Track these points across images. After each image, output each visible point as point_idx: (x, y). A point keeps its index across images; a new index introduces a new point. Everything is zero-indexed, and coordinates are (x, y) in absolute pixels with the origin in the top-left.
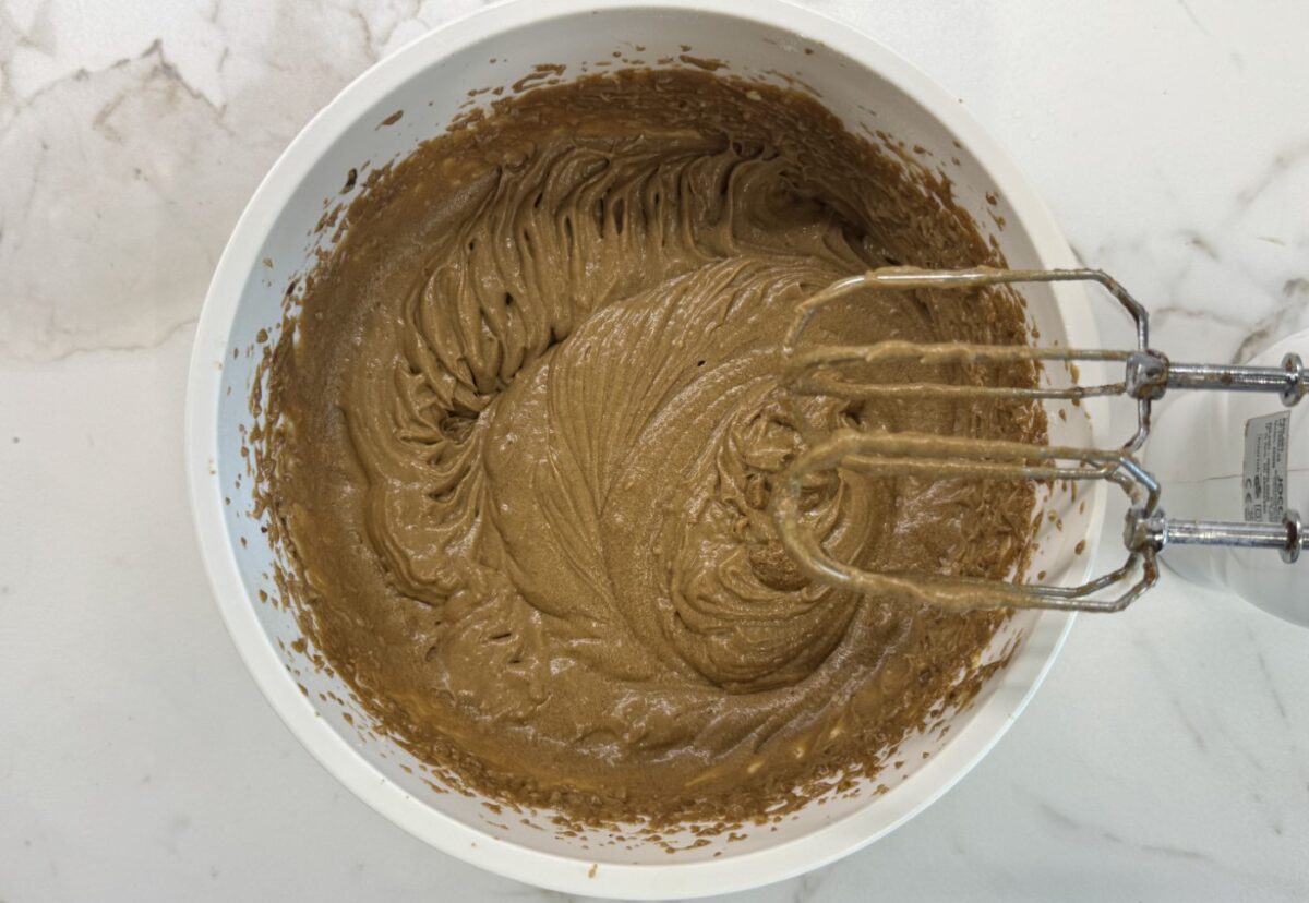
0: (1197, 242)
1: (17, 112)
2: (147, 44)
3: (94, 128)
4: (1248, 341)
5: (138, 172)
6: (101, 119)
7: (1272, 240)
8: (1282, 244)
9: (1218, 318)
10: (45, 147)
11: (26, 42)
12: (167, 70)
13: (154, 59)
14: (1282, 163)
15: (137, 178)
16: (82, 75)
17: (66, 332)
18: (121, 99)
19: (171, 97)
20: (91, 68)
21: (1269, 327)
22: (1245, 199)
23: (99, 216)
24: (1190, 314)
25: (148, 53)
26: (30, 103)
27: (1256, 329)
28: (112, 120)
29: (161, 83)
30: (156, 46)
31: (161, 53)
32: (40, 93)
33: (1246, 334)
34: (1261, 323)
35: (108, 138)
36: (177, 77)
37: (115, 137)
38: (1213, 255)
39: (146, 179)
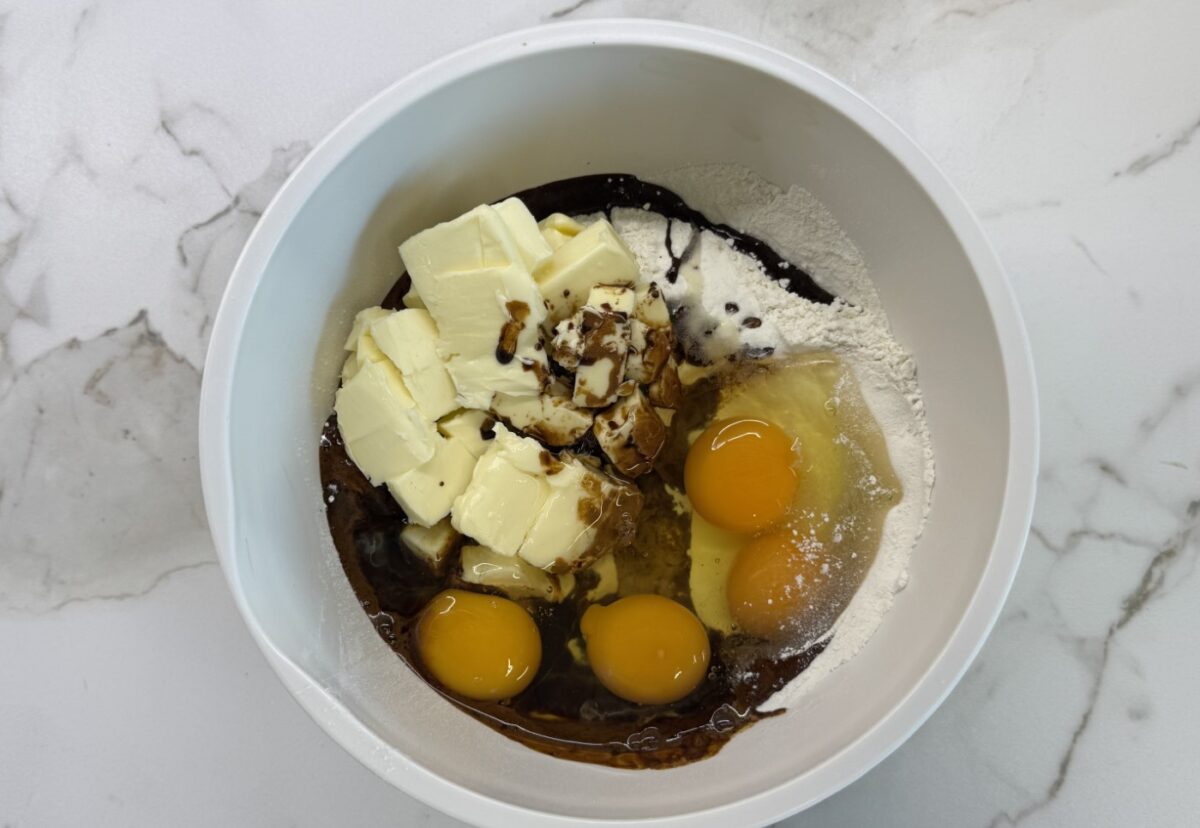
0: (1106, 469)
1: (15, 379)
2: (133, 314)
3: (85, 393)
4: (1157, 561)
5: (127, 432)
6: (91, 385)
7: (1176, 465)
8: (1185, 468)
9: (1128, 540)
10: (41, 411)
11: (23, 314)
12: (152, 338)
13: (140, 327)
14: (1180, 392)
15: (126, 438)
16: (74, 344)
17: (62, 583)
18: (110, 364)
19: (156, 361)
20: (83, 336)
21: (1176, 547)
22: (1147, 426)
23: (91, 474)
24: (1102, 537)
25: (135, 321)
26: (27, 370)
27: (1165, 548)
28: (102, 385)
29: (147, 350)
30: (142, 315)
31: (147, 323)
32: (36, 361)
33: (1155, 554)
34: (1168, 542)
35: (98, 401)
36: (162, 344)
37: (104, 400)
38: (1120, 480)
39: (134, 439)
